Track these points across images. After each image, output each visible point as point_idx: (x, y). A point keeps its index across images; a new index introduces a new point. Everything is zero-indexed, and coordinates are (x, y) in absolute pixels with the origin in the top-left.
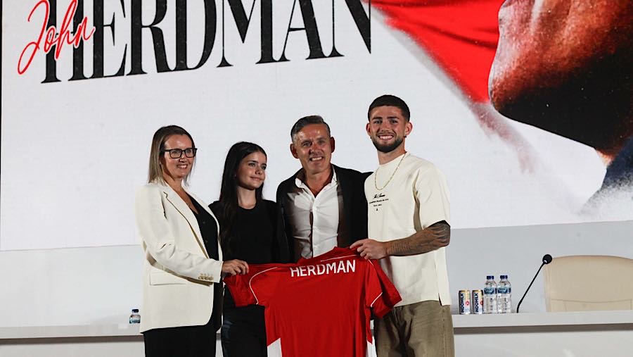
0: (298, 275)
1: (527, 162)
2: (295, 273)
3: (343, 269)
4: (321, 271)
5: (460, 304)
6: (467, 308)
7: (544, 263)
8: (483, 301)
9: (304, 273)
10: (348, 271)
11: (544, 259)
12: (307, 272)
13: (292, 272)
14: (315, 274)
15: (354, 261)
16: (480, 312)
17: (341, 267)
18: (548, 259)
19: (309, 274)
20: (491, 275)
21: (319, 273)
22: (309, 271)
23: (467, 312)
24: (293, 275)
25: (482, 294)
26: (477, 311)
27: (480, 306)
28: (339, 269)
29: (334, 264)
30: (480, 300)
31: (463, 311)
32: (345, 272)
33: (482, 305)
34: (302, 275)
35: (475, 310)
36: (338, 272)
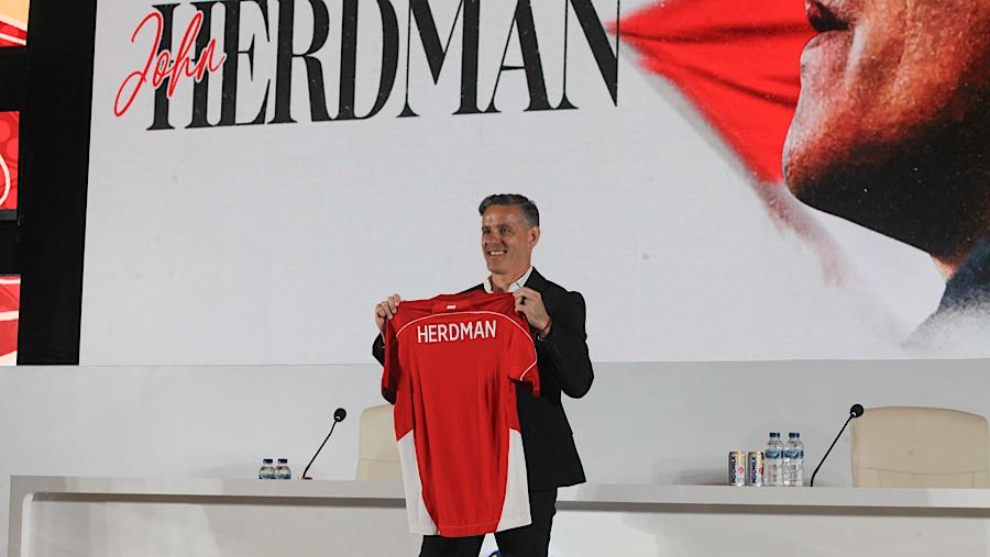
0: (426, 341)
1: (833, 269)
2: (423, 337)
3: (482, 332)
4: (454, 336)
5: (731, 472)
6: (740, 476)
7: (852, 416)
8: (763, 469)
9: (433, 337)
10: (487, 336)
11: (852, 411)
12: (436, 337)
13: (420, 334)
14: (446, 339)
15: (494, 322)
16: (758, 484)
17: (479, 330)
18: (857, 411)
19: (440, 340)
21: (452, 339)
22: (440, 334)
23: (740, 483)
24: (420, 341)
25: (763, 458)
26: (754, 481)
27: (759, 475)
28: (477, 332)
29: (470, 324)
30: (758, 466)
31: (734, 481)
32: (483, 336)
33: (762, 473)
34: (431, 340)
35: (750, 480)
36: (475, 337)
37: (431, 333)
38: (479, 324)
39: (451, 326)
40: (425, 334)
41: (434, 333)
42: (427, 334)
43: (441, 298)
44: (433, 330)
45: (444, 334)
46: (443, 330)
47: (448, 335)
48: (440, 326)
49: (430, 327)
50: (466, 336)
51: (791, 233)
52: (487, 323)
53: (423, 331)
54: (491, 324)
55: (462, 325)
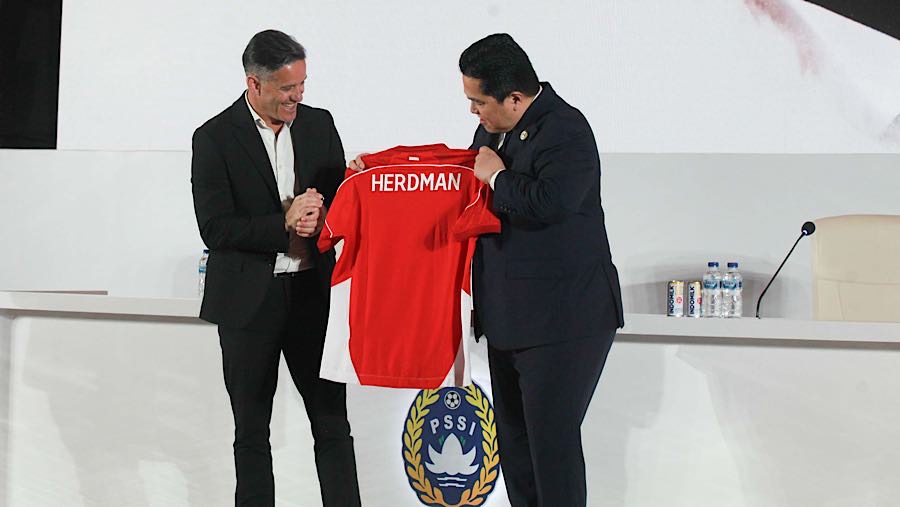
0: (381, 189)
1: (809, 59)
2: (378, 186)
3: (444, 184)
4: (412, 186)
5: (669, 302)
6: (678, 306)
7: (804, 234)
8: (701, 299)
9: (389, 186)
10: (449, 188)
11: (803, 229)
12: (393, 186)
13: (374, 182)
14: (404, 189)
15: (459, 175)
16: (697, 315)
17: (441, 182)
18: (809, 228)
19: (396, 189)
20: (715, 261)
21: (410, 189)
22: (397, 183)
23: (678, 312)
24: (373, 189)
25: (701, 288)
26: (692, 312)
27: (697, 305)
28: (438, 184)
29: (432, 176)
30: (697, 297)
31: (672, 311)
32: (445, 189)
33: (701, 303)
34: (386, 189)
35: (689, 310)
36: (436, 189)
37: (387, 182)
38: (442, 176)
39: (410, 176)
40: (381, 183)
41: (391, 182)
42: (382, 183)
43: (400, 149)
44: (389, 179)
45: (402, 184)
46: (400, 180)
47: (406, 185)
48: (397, 176)
49: (387, 176)
50: (427, 187)
51: (766, 21)
52: (451, 176)
53: (378, 179)
54: (456, 177)
55: (423, 176)
